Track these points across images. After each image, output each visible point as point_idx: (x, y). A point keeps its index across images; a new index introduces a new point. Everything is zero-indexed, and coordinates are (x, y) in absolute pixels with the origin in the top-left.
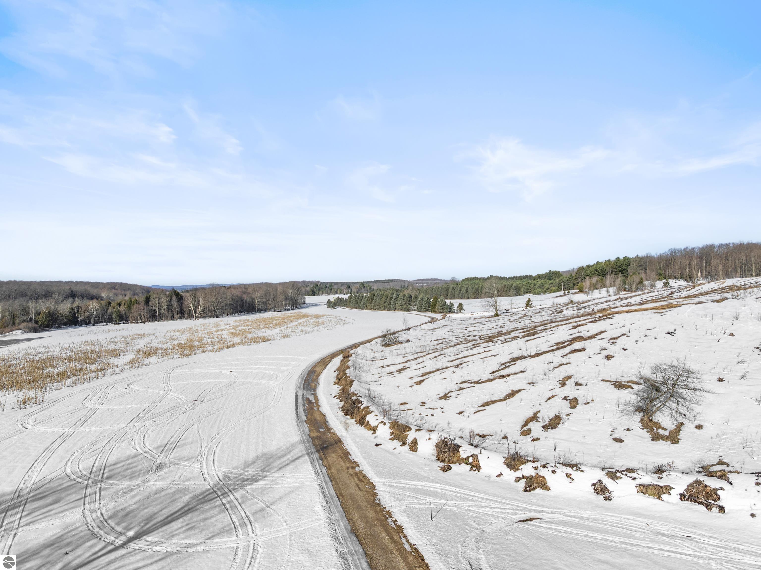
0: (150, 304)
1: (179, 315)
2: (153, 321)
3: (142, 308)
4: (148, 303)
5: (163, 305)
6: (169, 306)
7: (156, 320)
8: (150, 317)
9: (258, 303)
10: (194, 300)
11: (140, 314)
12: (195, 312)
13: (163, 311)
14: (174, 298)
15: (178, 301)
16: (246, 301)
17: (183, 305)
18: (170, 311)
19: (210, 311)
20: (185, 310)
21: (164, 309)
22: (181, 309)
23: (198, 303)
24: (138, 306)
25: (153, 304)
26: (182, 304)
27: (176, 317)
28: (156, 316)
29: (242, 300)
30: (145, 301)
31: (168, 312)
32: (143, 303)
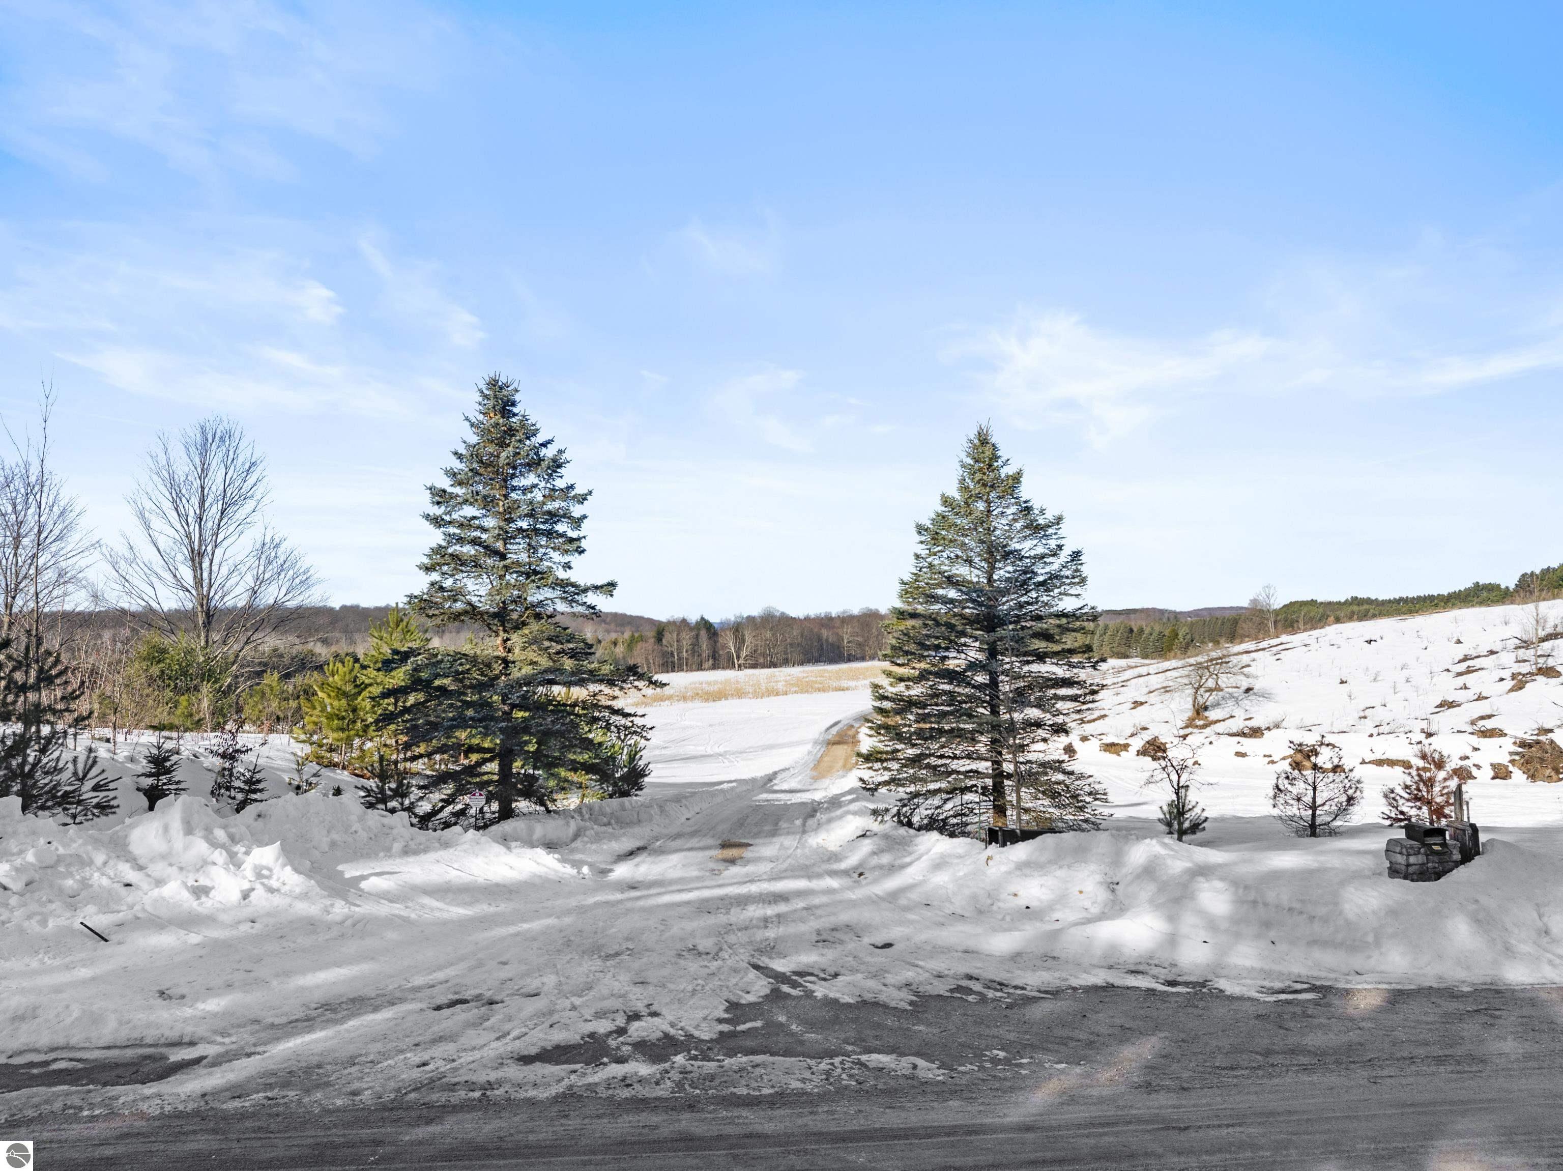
0: (664, 642)
1: (711, 662)
2: (668, 672)
3: (650, 648)
4: (661, 640)
5: (685, 643)
6: (695, 644)
7: (673, 671)
8: (663, 665)
9: (850, 645)
10: (736, 637)
11: (646, 658)
12: (738, 658)
13: (685, 654)
14: (703, 633)
15: (710, 638)
16: (827, 640)
17: (719, 645)
18: (696, 654)
19: (764, 655)
20: (721, 652)
21: (687, 652)
22: (714, 652)
23: (743, 641)
24: (644, 645)
25: (668, 642)
26: (716, 642)
27: (707, 665)
28: (673, 663)
29: (820, 639)
30: (654, 637)
31: (693, 656)
32: (652, 640)
